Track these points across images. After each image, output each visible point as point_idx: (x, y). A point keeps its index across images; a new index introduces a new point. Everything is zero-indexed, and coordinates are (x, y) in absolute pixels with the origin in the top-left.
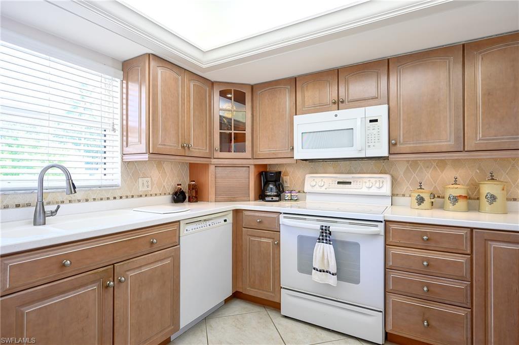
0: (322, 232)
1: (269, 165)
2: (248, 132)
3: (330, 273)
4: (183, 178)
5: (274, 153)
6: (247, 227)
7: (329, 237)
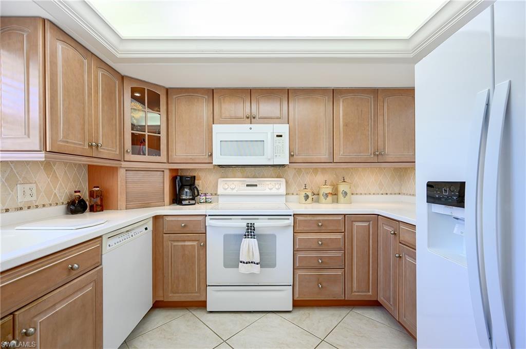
0: (248, 229)
1: (181, 169)
2: (163, 136)
3: (255, 263)
4: (81, 182)
5: (191, 158)
6: (168, 232)
7: (254, 233)
